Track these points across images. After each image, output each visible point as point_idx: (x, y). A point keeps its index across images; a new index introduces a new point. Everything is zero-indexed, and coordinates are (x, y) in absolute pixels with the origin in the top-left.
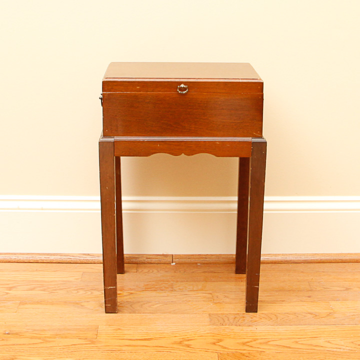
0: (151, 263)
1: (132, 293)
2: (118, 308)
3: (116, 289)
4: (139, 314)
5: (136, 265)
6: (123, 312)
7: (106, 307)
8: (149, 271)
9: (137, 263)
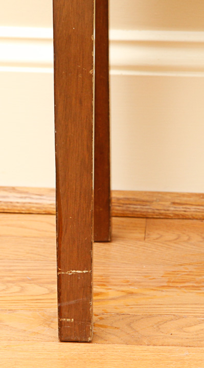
0: (184, 218)
1: (132, 293)
2: (95, 330)
3: (89, 277)
4: (151, 347)
5: (145, 220)
6: (105, 340)
7: (61, 324)
8: (179, 237)
9: (145, 217)
